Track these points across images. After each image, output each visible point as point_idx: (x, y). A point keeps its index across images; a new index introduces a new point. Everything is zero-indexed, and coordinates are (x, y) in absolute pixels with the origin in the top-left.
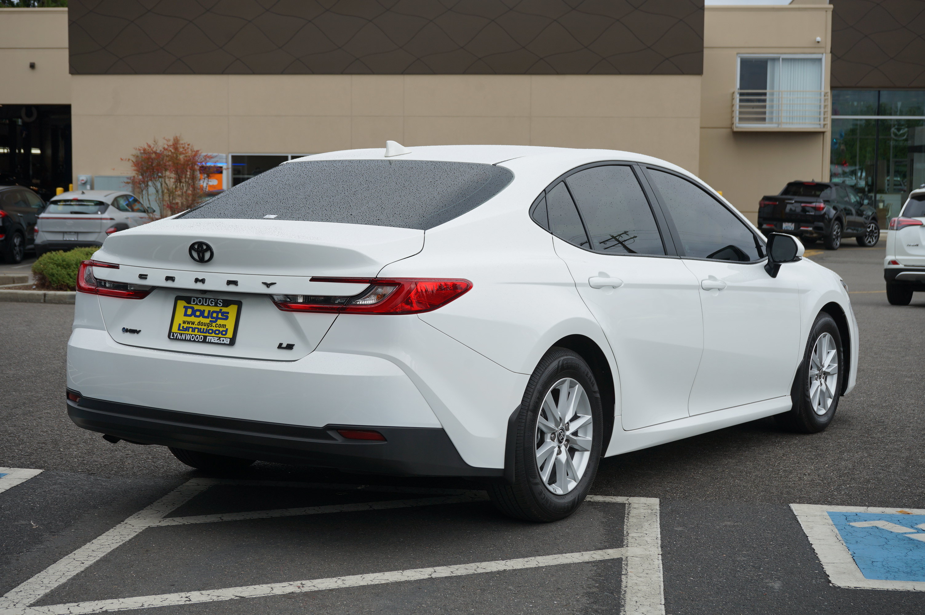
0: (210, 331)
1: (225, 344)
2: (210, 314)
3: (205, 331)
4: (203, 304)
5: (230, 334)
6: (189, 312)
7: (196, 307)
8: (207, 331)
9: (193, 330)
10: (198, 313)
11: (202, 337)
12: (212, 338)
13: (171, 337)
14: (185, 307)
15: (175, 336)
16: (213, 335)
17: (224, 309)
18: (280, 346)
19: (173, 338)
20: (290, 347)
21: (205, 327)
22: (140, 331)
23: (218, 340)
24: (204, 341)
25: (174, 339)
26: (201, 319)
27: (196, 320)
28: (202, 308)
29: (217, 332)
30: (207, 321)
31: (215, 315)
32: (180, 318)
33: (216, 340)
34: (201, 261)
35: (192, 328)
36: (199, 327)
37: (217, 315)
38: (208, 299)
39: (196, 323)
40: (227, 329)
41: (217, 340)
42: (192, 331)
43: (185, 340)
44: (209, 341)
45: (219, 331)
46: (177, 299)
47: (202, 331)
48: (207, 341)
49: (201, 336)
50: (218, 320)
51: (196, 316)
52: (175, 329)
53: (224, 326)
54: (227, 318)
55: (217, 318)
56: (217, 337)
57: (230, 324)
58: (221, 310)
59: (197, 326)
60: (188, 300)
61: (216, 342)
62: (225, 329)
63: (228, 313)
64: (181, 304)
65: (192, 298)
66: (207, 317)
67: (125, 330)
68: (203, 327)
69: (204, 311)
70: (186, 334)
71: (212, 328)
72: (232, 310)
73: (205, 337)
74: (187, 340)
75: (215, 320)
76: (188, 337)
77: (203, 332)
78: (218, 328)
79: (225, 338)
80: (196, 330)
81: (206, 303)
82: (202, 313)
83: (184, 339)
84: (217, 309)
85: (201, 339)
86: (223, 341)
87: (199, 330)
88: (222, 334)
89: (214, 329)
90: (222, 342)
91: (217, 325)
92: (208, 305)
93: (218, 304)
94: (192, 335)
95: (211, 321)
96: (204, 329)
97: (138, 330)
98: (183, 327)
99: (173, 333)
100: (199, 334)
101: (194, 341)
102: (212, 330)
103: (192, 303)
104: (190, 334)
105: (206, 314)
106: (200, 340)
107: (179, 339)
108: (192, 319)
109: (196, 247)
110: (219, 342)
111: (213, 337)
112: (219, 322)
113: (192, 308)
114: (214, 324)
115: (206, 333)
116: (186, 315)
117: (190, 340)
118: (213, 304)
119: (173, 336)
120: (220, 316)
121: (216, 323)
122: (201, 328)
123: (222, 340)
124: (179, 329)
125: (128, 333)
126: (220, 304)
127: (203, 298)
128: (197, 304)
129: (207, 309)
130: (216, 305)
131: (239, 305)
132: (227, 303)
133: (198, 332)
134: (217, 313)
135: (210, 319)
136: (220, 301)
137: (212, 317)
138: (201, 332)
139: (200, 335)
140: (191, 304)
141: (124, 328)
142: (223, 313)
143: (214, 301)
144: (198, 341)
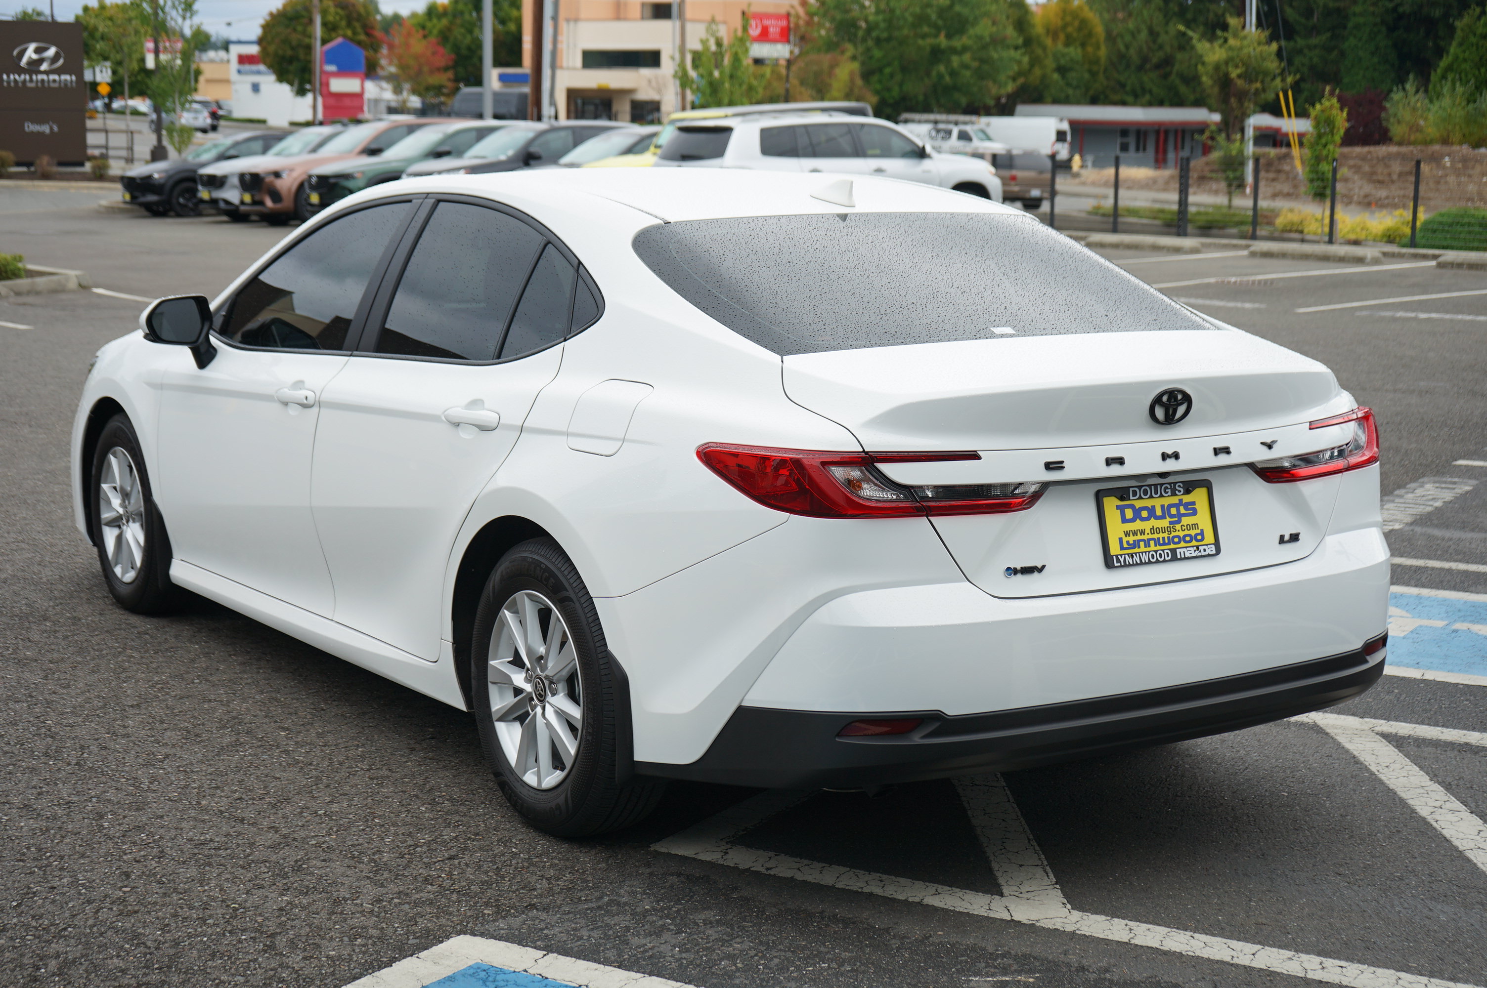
0: (1176, 540)
1: (1209, 555)
2: (1166, 510)
3: (1167, 541)
4: (1151, 497)
5: (1209, 538)
6: (1129, 514)
7: (1138, 504)
8: (1171, 541)
9: (1147, 544)
10: (1145, 514)
11: (1167, 553)
12: (1185, 550)
13: (1116, 564)
14: (1118, 507)
15: (1122, 560)
16: (1182, 544)
17: (1187, 499)
18: (1282, 540)
19: (1119, 564)
20: (1295, 538)
21: (1166, 535)
22: (1044, 567)
23: (1197, 552)
24: (1174, 558)
25: (1121, 566)
26: (1153, 522)
27: (1147, 526)
28: (1148, 503)
29: (1188, 539)
30: (1165, 523)
31: (1173, 511)
32: (1116, 529)
33: (1193, 551)
34: (1170, 420)
35: (1143, 540)
36: (1156, 536)
37: (1178, 510)
38: (1159, 486)
39: (1148, 531)
40: (1202, 530)
41: (1195, 551)
42: (1145, 547)
43: (1141, 563)
44: (1183, 556)
45: (1190, 535)
46: (1099, 497)
47: (1161, 542)
48: (1179, 557)
49: (1165, 551)
50: (1183, 518)
51: (1143, 519)
52: (1114, 549)
53: (1195, 526)
54: (1195, 512)
55: (1180, 516)
56: (1193, 547)
57: (1202, 519)
58: (1181, 500)
59: (1151, 536)
60: (1122, 494)
61: (1194, 554)
62: (1198, 531)
63: (1194, 503)
64: (1111, 504)
65: (1131, 489)
66: (1163, 517)
67: (1012, 571)
68: (1161, 535)
69: (1153, 507)
70: (1139, 553)
71: (1177, 533)
72: (1199, 496)
73: (1173, 551)
74: (1145, 563)
75: (1176, 519)
76: (1145, 558)
77: (1164, 544)
78: (1186, 532)
79: (1207, 545)
80: (1152, 543)
81: (1156, 493)
82: (1152, 511)
83: (1139, 562)
84: (1175, 500)
85: (1168, 556)
86: (1205, 550)
87: (1157, 542)
88: (1198, 541)
89: (1181, 534)
90: (1203, 553)
91: (1183, 528)
92: (1161, 496)
93: (1177, 492)
94: (1149, 552)
95: (1171, 523)
96: (1164, 538)
97: (1039, 566)
98: (1128, 542)
99: (1117, 556)
100: (1158, 548)
101: (1158, 562)
102: (1178, 537)
103: (1131, 498)
104: (1146, 552)
105: (1159, 512)
106: (1167, 559)
107: (1130, 565)
108: (1138, 525)
109: (1165, 398)
110: (1199, 554)
111: (1186, 547)
112: (1185, 521)
113: (1132, 506)
114: (1178, 527)
115: (1169, 544)
116: (1124, 520)
117: (1150, 562)
118: (1169, 494)
119: (1118, 561)
120: (1182, 510)
121: (1181, 524)
122: (1159, 538)
123: (1202, 551)
124: (1122, 548)
125: (1019, 576)
126: (1180, 491)
127: (1150, 486)
128: (1140, 498)
129: (1157, 503)
130: (1174, 494)
131: (1207, 485)
132: (1189, 487)
133: (1156, 546)
134: (1177, 506)
135: (1168, 519)
136: (1179, 486)
137: (1171, 516)
138: (1160, 545)
139: (1163, 551)
140: (1130, 500)
141: (1008, 569)
142: (1186, 505)
143: (1169, 487)
144: (1165, 561)
